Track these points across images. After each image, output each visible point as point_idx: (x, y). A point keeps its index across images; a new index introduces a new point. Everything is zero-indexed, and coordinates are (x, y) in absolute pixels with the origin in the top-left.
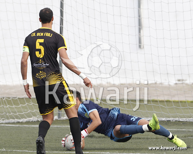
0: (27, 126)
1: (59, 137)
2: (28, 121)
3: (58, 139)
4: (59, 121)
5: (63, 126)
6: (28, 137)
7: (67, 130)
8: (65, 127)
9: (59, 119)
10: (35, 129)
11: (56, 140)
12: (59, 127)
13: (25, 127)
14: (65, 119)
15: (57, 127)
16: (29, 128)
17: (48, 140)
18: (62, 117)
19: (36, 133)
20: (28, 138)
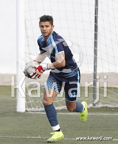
0: (62, 114)
1: (93, 125)
2: (63, 109)
3: (92, 126)
4: (93, 109)
5: (98, 114)
6: (63, 124)
7: (102, 118)
8: (100, 115)
9: (94, 107)
10: (70, 117)
11: (91, 128)
12: (94, 115)
13: (60, 114)
14: (100, 107)
15: (92, 115)
16: (64, 115)
17: (83, 127)
18: (97, 105)
19: (71, 120)
20: (63, 126)
